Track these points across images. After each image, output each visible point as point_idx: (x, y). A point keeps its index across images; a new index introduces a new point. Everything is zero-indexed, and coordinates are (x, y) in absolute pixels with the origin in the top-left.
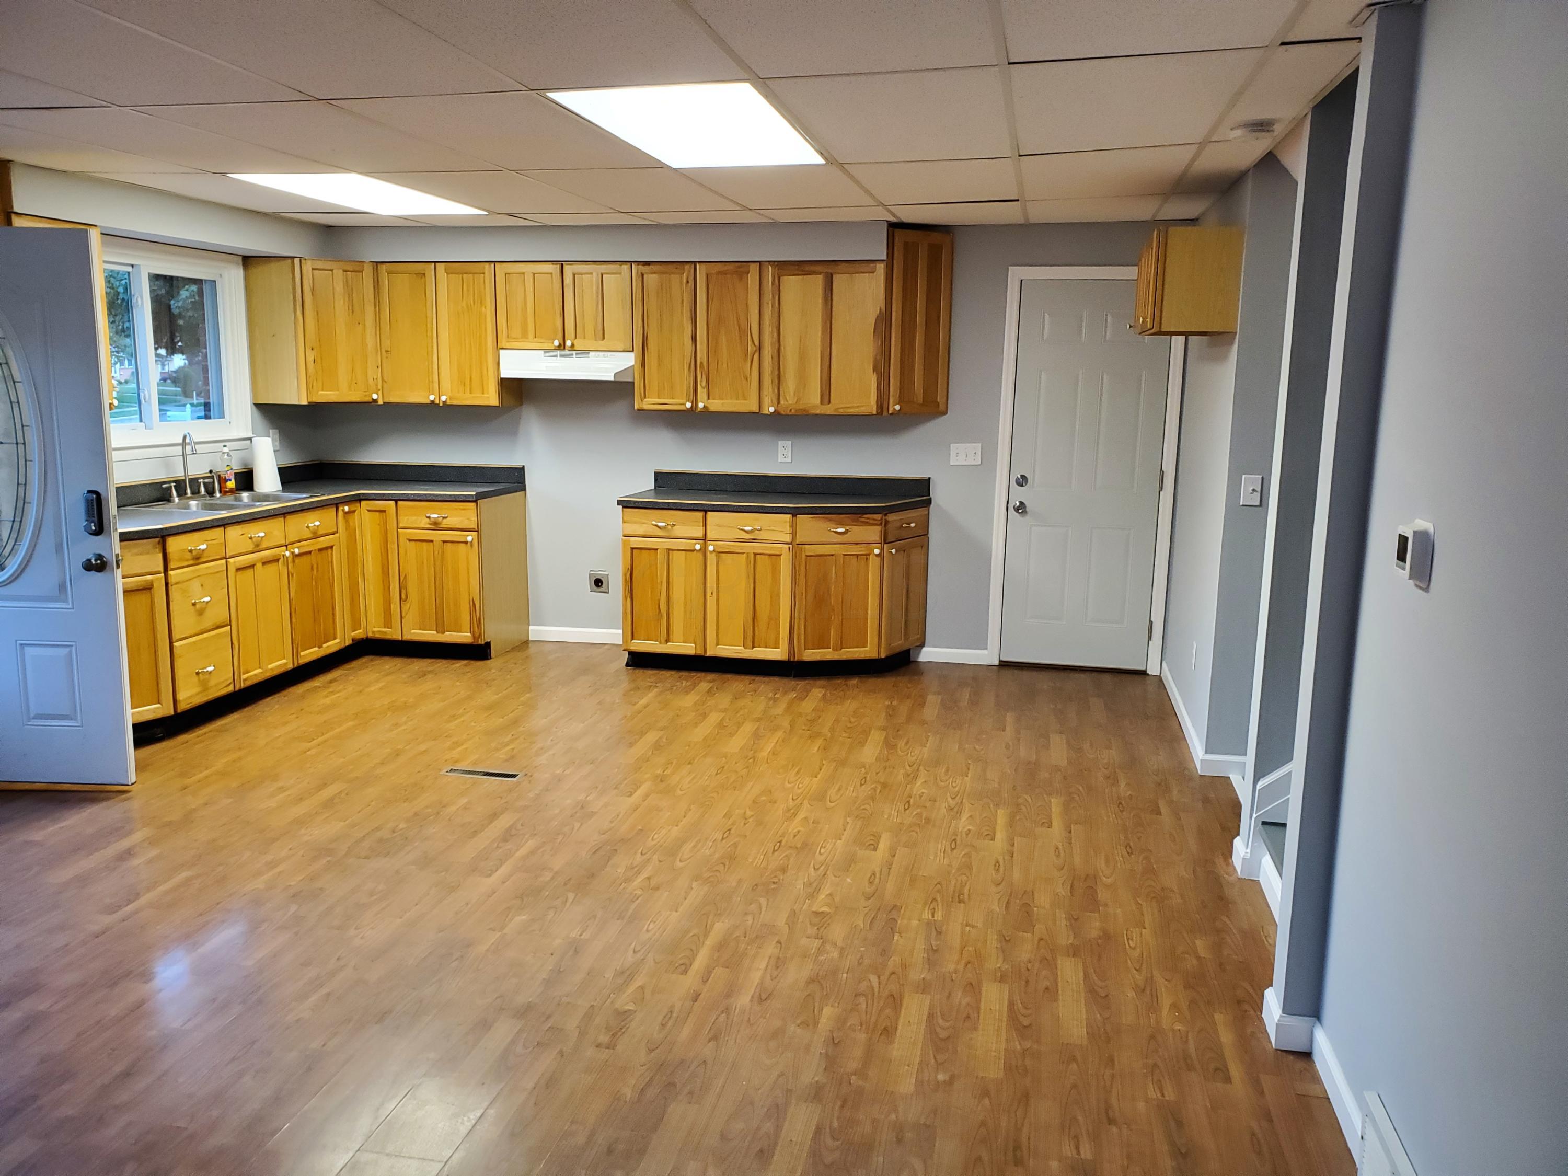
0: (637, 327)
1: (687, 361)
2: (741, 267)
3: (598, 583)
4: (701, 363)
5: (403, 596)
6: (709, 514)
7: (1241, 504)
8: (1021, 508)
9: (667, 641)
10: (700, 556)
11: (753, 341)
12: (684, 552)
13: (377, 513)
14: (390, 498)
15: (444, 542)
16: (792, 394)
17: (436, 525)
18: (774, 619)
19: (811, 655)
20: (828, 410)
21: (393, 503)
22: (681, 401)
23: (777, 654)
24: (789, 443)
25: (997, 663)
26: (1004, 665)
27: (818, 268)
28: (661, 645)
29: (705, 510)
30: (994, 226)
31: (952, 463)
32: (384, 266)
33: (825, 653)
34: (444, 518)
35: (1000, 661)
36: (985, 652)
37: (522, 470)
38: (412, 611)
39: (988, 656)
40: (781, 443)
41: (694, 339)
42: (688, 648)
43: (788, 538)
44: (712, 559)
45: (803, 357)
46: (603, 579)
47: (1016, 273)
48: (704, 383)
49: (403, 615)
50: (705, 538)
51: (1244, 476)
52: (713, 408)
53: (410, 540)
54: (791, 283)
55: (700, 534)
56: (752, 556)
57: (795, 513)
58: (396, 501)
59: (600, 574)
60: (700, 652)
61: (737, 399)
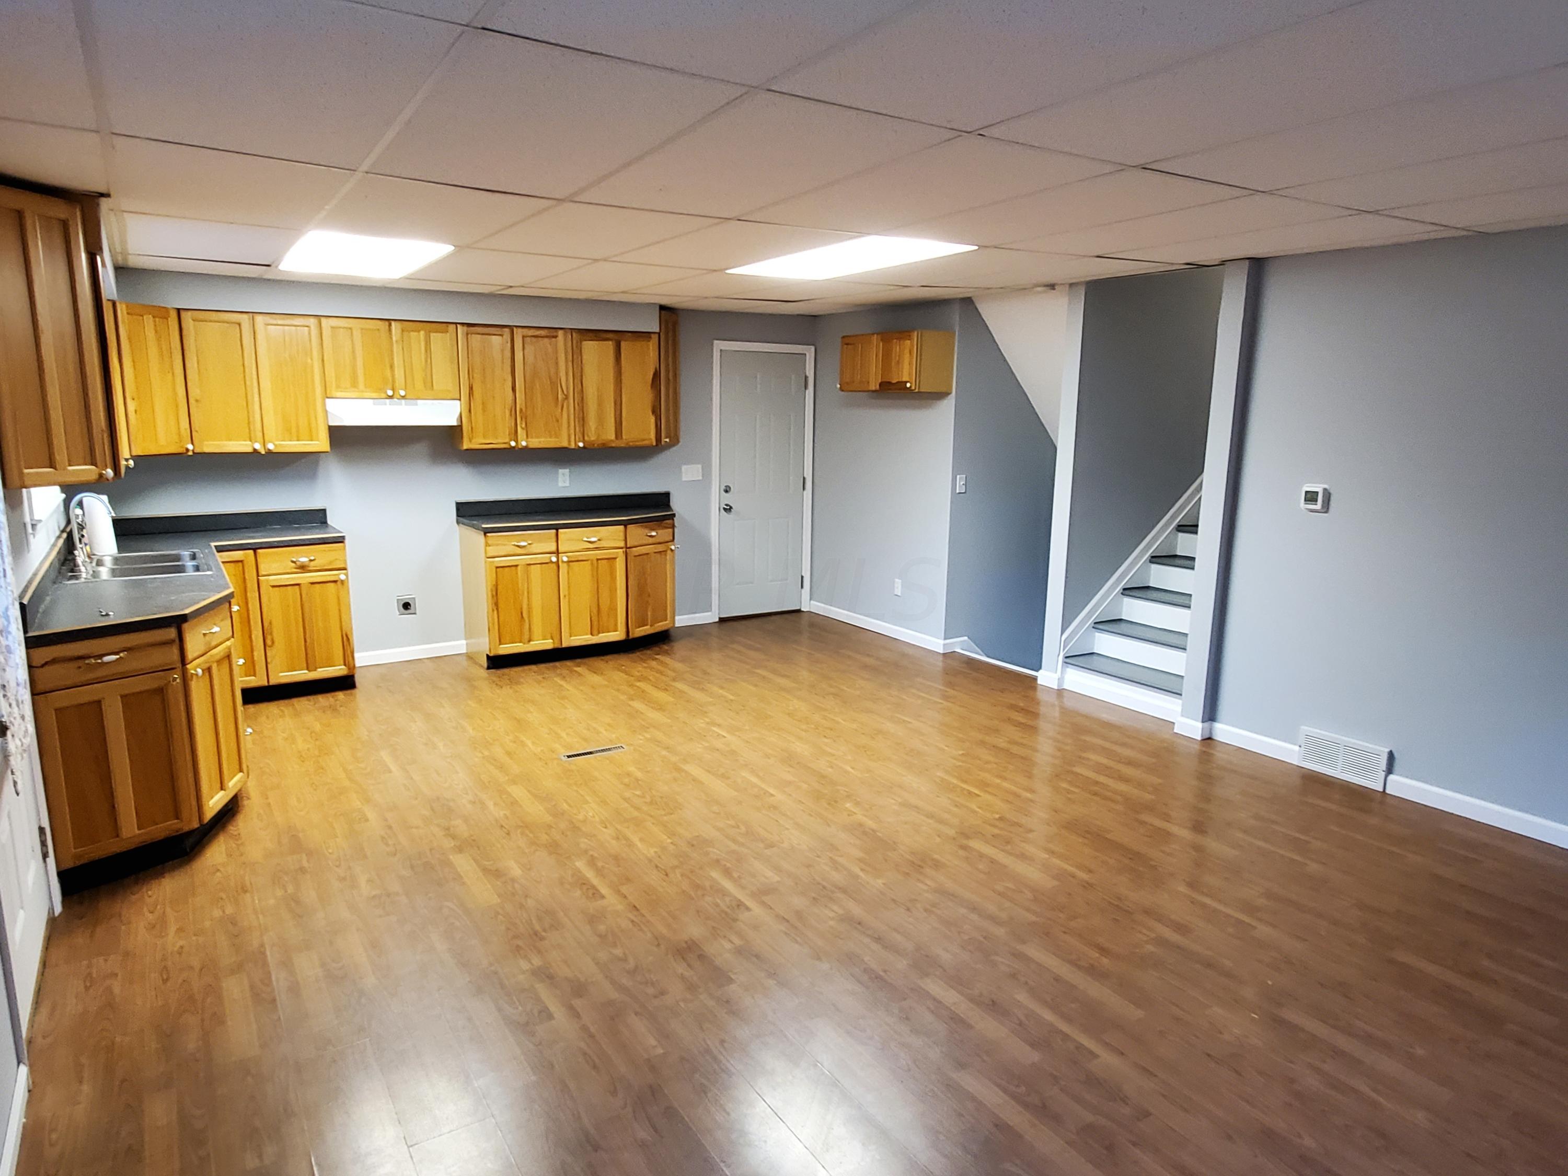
0: (464, 380)
1: (508, 407)
2: (552, 332)
3: (406, 606)
4: (521, 410)
5: (269, 642)
6: (560, 531)
7: (958, 492)
8: (728, 509)
9: (529, 641)
10: (555, 566)
11: (563, 391)
12: (539, 565)
13: (232, 564)
14: (250, 547)
15: (312, 583)
16: (593, 432)
17: (303, 568)
18: (613, 609)
19: (639, 632)
20: (621, 444)
21: (251, 552)
22: (507, 440)
23: (616, 635)
24: (567, 471)
25: (717, 620)
26: (722, 620)
27: (610, 336)
28: (525, 646)
29: (557, 528)
30: (713, 312)
31: (684, 479)
32: (190, 313)
33: (645, 630)
34: (311, 560)
35: (720, 618)
36: (709, 613)
37: (324, 511)
38: (277, 655)
39: (710, 617)
40: (561, 471)
41: (514, 389)
42: (547, 644)
43: (622, 544)
44: (563, 568)
45: (600, 404)
46: (410, 602)
47: (719, 345)
48: (524, 426)
49: (269, 660)
50: (557, 552)
51: (958, 476)
52: (531, 446)
53: (273, 586)
54: (590, 348)
55: (554, 548)
56: (595, 562)
57: (625, 524)
58: (255, 550)
59: (406, 598)
60: (557, 645)
61: (551, 437)
